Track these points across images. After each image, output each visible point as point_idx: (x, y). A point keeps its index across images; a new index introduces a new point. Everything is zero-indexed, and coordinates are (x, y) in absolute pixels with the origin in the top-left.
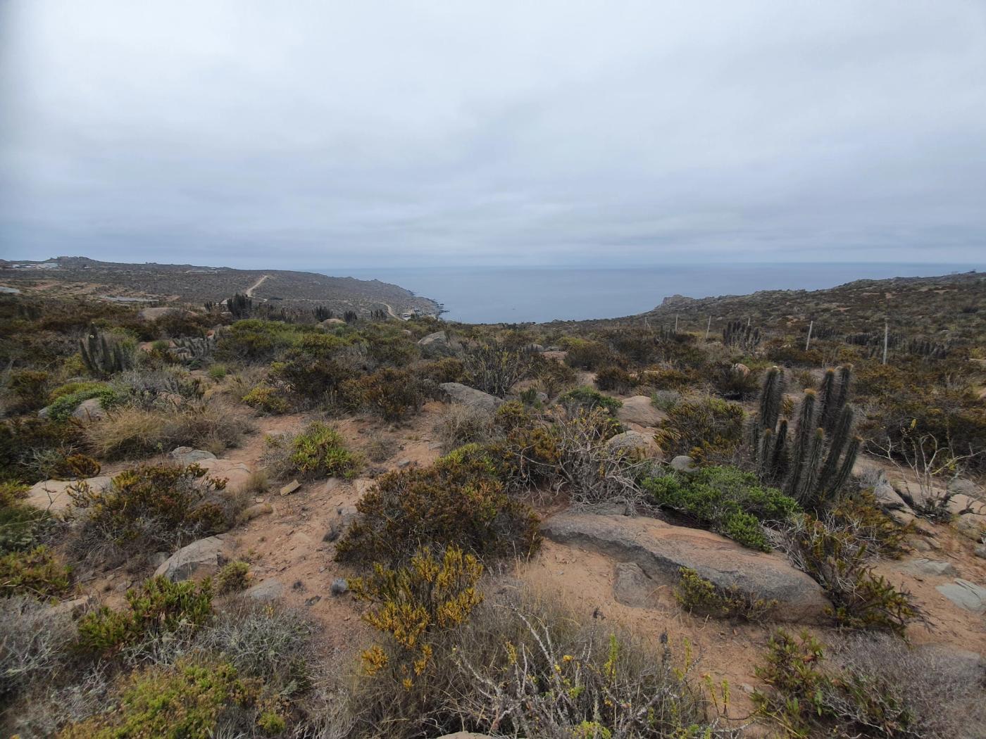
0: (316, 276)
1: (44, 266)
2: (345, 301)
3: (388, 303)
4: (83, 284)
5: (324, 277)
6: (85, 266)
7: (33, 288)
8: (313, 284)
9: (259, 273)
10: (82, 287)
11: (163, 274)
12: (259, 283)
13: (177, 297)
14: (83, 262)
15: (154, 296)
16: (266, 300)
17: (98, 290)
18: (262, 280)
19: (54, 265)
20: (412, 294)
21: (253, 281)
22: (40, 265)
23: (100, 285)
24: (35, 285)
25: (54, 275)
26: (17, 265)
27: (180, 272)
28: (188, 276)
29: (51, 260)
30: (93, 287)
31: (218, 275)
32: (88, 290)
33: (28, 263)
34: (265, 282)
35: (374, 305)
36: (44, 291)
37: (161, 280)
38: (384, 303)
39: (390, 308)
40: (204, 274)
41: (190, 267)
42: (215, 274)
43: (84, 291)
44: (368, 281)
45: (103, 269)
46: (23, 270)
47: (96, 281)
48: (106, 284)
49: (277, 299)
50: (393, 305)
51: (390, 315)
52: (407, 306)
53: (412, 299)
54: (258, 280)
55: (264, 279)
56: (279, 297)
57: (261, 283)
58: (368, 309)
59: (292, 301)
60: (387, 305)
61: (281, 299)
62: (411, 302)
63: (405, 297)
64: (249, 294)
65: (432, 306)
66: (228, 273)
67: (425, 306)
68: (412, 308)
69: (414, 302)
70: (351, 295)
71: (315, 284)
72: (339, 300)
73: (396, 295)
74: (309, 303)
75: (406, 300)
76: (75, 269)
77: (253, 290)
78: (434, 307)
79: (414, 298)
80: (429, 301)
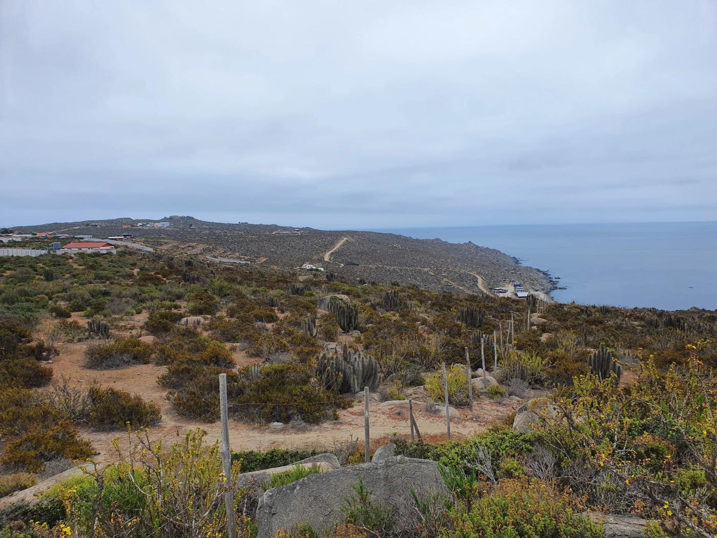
0: (398, 237)
1: (159, 225)
2: (426, 269)
3: (479, 273)
5: (407, 239)
6: (191, 225)
7: (160, 247)
8: (393, 248)
9: (337, 235)
10: (193, 247)
11: (254, 235)
12: (338, 246)
13: (264, 260)
14: (189, 222)
15: (246, 258)
16: (342, 265)
17: (204, 250)
18: (342, 242)
19: (167, 224)
20: (517, 261)
21: (333, 244)
22: (156, 224)
23: (205, 246)
24: (161, 245)
25: (170, 235)
26: (141, 224)
27: (268, 233)
28: (274, 237)
29: (165, 220)
30: (201, 247)
31: (301, 237)
32: (196, 250)
33: (148, 221)
34: (344, 244)
35: (460, 275)
36: (167, 250)
37: (252, 241)
38: (474, 274)
39: (480, 280)
40: (288, 236)
41: (276, 227)
42: (298, 236)
43: (194, 251)
44: (459, 245)
45: (205, 229)
46: (145, 228)
47: (201, 241)
48: (210, 245)
49: (353, 264)
50: (484, 276)
51: (479, 289)
52: (505, 278)
53: (514, 269)
54: (337, 243)
55: (343, 241)
56: (356, 262)
57: (340, 246)
58: (451, 280)
59: (369, 267)
60: (477, 276)
61: (358, 265)
62: (512, 273)
63: (504, 266)
64: (327, 258)
65: (542, 280)
66: (310, 234)
67: (532, 280)
68: (511, 281)
69: (516, 273)
70: (434, 262)
71: (395, 247)
72: (419, 268)
73: (493, 263)
74: (386, 271)
75: (506, 270)
76: (183, 228)
77: (332, 253)
78: (544, 281)
79: (518, 267)
80: (539, 273)
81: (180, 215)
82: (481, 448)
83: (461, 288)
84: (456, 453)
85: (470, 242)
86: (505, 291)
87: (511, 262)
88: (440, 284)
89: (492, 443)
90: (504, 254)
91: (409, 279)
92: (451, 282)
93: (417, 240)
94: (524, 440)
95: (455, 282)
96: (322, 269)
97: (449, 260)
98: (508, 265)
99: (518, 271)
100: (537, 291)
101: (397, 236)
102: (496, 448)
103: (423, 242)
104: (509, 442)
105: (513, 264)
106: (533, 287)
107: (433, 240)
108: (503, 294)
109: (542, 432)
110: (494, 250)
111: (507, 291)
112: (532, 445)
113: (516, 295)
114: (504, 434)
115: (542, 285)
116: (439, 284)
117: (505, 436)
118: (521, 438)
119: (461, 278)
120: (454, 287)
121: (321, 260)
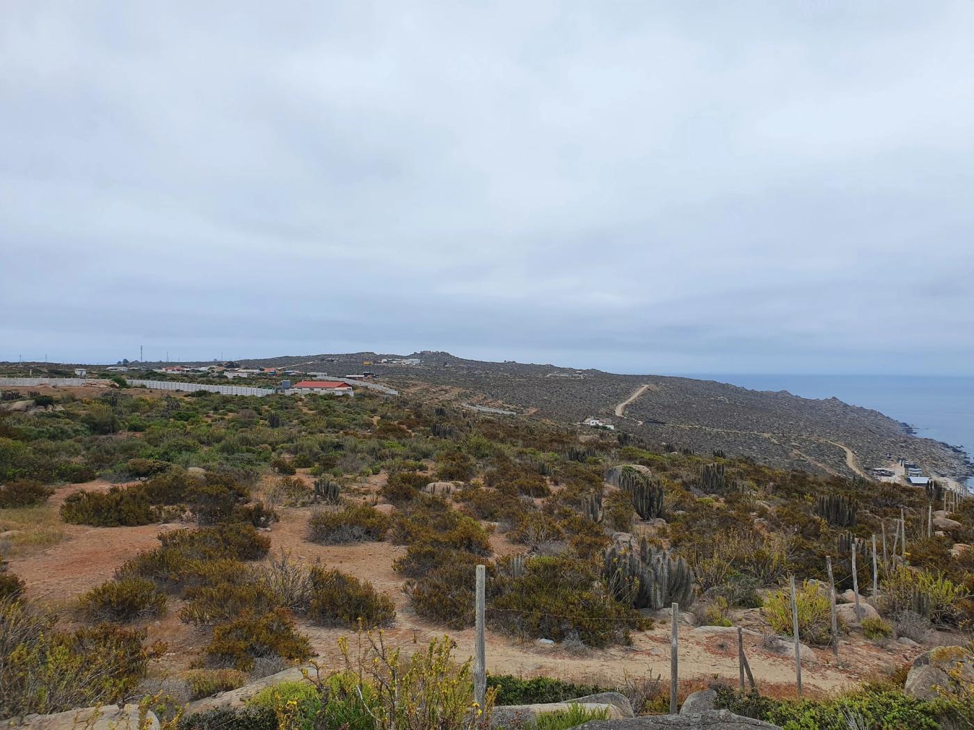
0: (724, 387)
1: (408, 362)
2: (766, 435)
3: (848, 445)
4: (447, 388)
5: (737, 390)
6: (446, 364)
7: (406, 390)
8: (716, 401)
9: (635, 380)
10: (446, 391)
11: (522, 377)
12: (634, 396)
13: (533, 411)
14: (443, 359)
15: (512, 407)
16: (641, 423)
17: (460, 395)
18: (640, 391)
19: (417, 361)
20: (909, 430)
21: (628, 393)
22: (404, 361)
23: (461, 390)
24: (408, 387)
25: (420, 374)
26: (385, 360)
27: (540, 376)
28: (548, 381)
29: (415, 356)
30: (456, 391)
31: (584, 382)
32: (449, 395)
33: (394, 357)
34: (643, 395)
35: (818, 446)
36: (415, 394)
37: (519, 385)
38: (840, 445)
39: (850, 455)
40: (567, 380)
41: (551, 368)
42: (580, 381)
43: (448, 396)
44: (817, 401)
45: (463, 368)
46: (390, 365)
47: (457, 384)
48: (467, 389)
49: (657, 422)
50: (857, 449)
51: (849, 468)
52: (890, 455)
53: (905, 441)
54: (635, 391)
55: (643, 389)
56: (660, 420)
57: (638, 397)
58: (806, 452)
59: (679, 427)
60: (846, 449)
61: (663, 423)
62: (902, 447)
63: (889, 436)
64: (618, 412)
65: (953, 461)
66: (596, 378)
67: (934, 459)
68: (899, 459)
69: (908, 448)
70: (779, 424)
71: (720, 401)
72: (756, 432)
73: (870, 430)
74: (705, 434)
75: (892, 442)
76: (436, 367)
77: (626, 406)
78: (955, 463)
79: (911, 439)
80: (946, 449)
81: (433, 350)
82: (851, 714)
83: (819, 465)
84: (812, 717)
85: (834, 398)
86: (891, 474)
87: (899, 429)
88: (788, 457)
89: (869, 709)
90: (888, 418)
91: (741, 448)
92: (804, 455)
93: (753, 392)
94: (923, 711)
95: (810, 455)
96: (612, 427)
97: (802, 424)
98: (894, 434)
99: (911, 445)
100: (943, 476)
101: (723, 385)
102: (878, 718)
103: (762, 394)
104: (899, 711)
105: (904, 433)
106: (936, 469)
107: (778, 393)
108: (886, 478)
109: (953, 701)
110: (872, 411)
111: (894, 474)
112: (937, 719)
113: (909, 480)
114: (890, 697)
115: (951, 468)
116: (786, 458)
117: (892, 701)
118: (920, 706)
119: (820, 451)
120: (809, 464)
121: (610, 414)
